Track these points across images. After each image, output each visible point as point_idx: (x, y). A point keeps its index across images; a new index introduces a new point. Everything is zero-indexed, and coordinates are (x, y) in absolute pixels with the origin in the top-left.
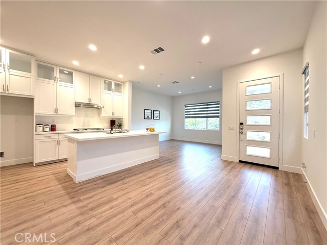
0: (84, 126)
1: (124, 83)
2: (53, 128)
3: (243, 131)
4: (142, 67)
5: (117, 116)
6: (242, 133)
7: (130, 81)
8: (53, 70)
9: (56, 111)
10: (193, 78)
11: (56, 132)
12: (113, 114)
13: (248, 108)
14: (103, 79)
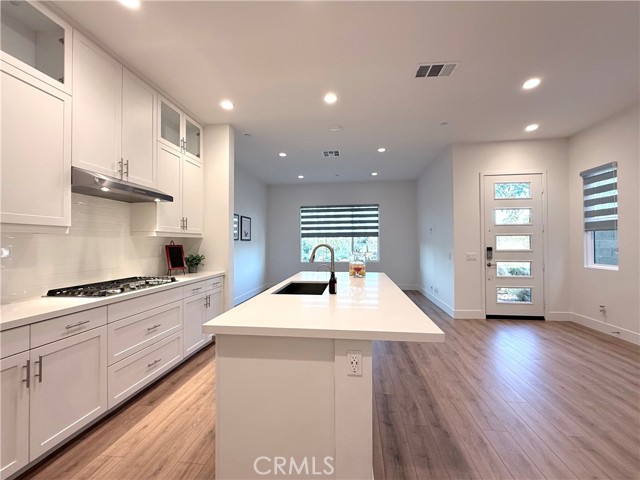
1: (205, 127)
3: (492, 262)
6: (489, 265)
7: (231, 126)
10: (382, 150)
12: (184, 224)
13: (499, 221)
14: (160, 98)
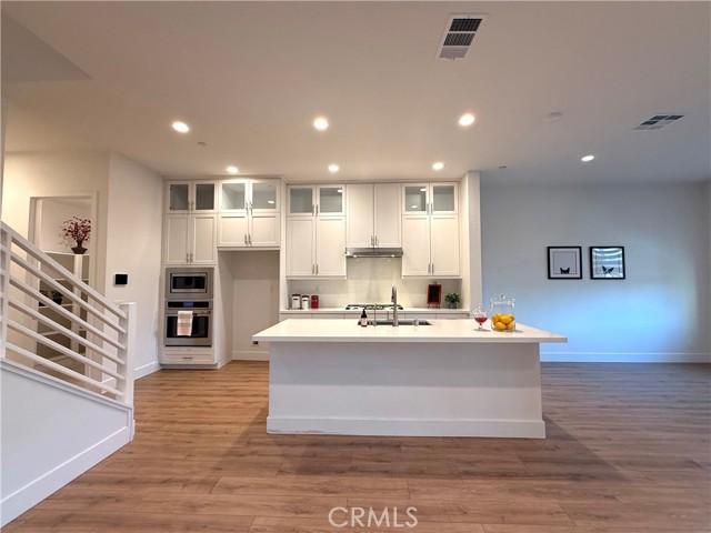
0: (369, 298)
1: (459, 181)
2: (315, 303)
4: (467, 120)
5: (443, 272)
7: (470, 172)
8: (309, 193)
9: (315, 269)
11: (320, 310)
12: (431, 268)
14: (405, 185)
